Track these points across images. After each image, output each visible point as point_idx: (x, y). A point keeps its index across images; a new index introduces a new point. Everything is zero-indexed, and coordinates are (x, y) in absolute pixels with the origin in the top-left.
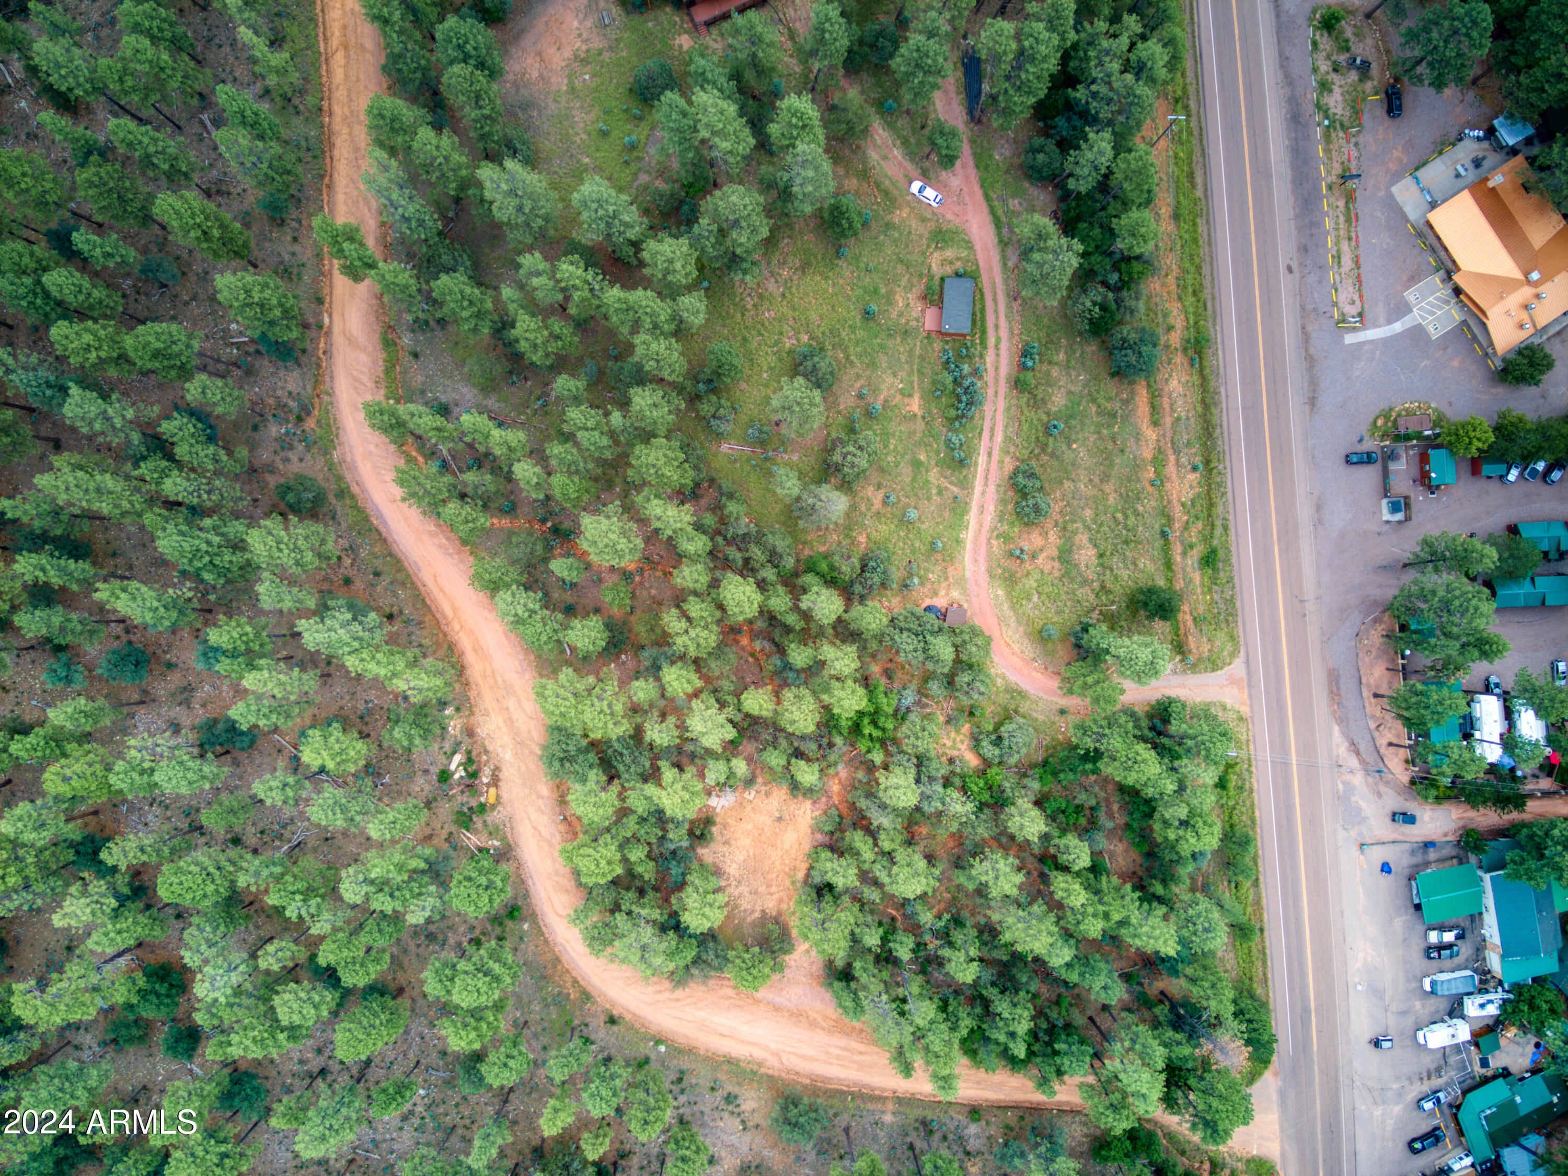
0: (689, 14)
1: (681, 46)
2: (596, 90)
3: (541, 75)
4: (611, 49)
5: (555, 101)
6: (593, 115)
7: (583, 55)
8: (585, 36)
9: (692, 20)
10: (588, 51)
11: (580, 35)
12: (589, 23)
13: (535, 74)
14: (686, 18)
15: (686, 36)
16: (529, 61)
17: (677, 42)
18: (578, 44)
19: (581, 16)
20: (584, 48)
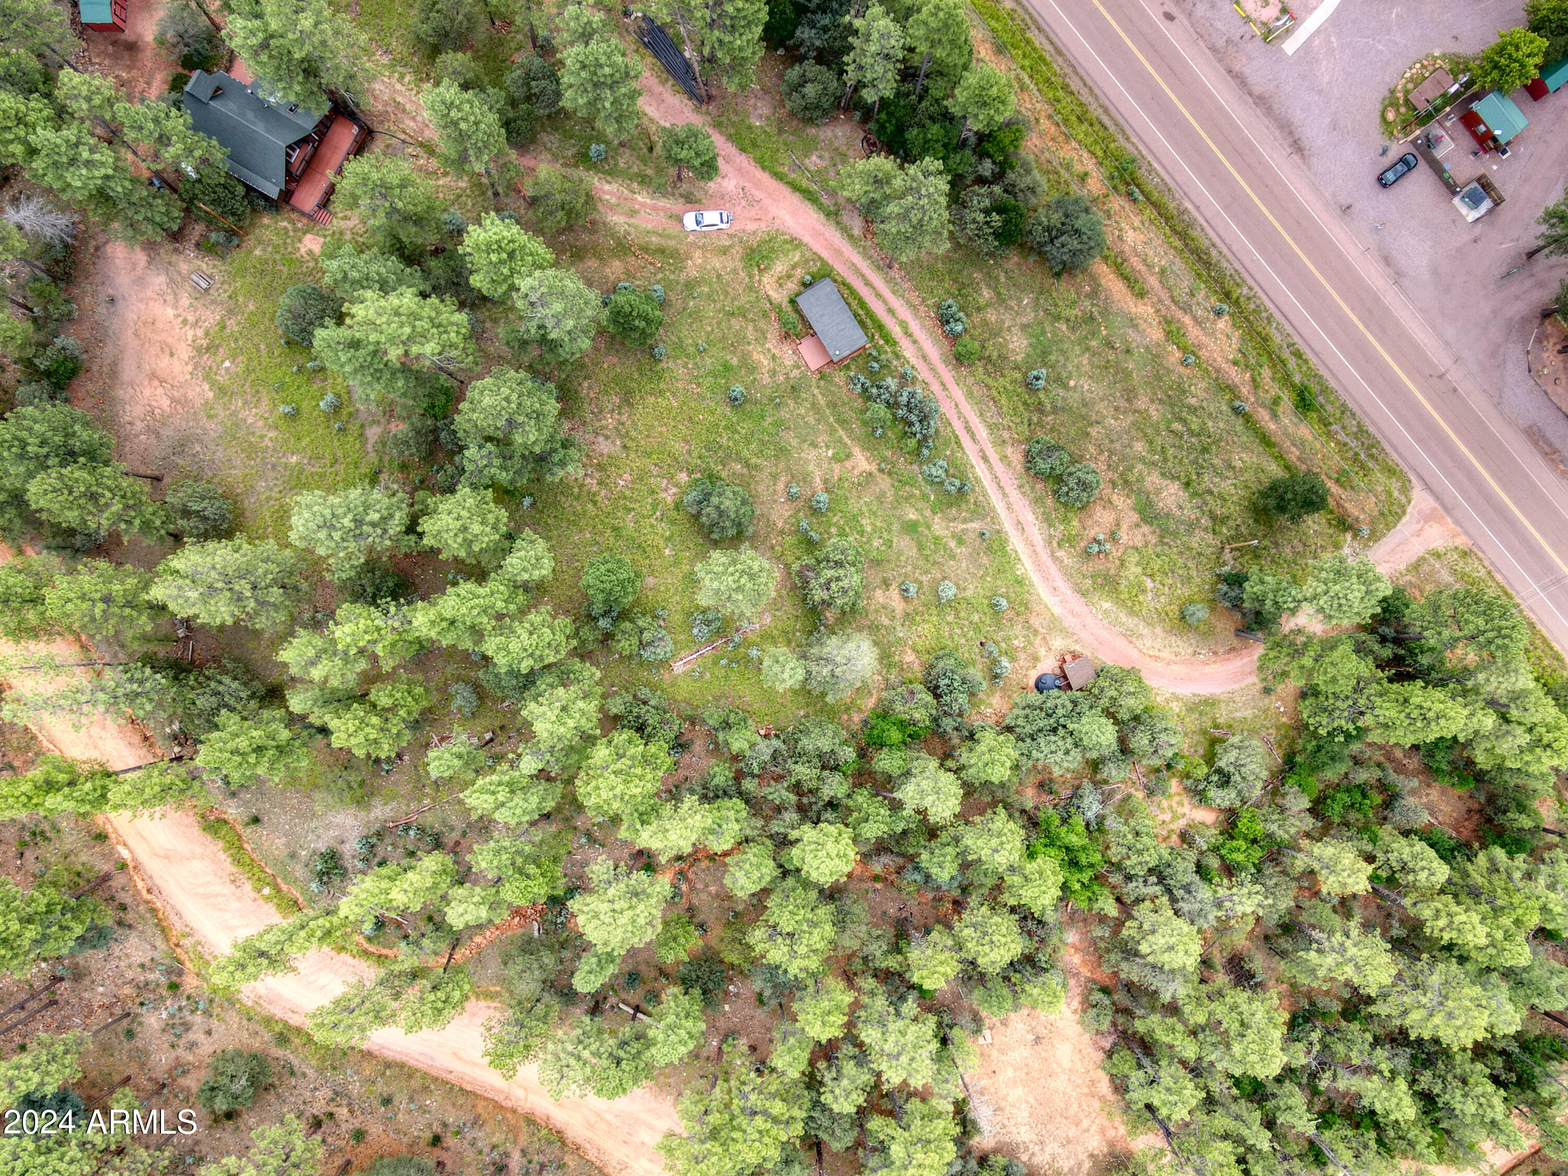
0: (294, 209)
1: (310, 253)
2: (248, 371)
3: (173, 400)
4: (231, 312)
5: (210, 417)
6: (265, 403)
7: (205, 343)
8: (191, 318)
9: (303, 214)
10: (207, 334)
11: (185, 322)
12: (185, 301)
13: (165, 403)
14: (294, 216)
15: (309, 236)
16: (147, 392)
17: (303, 250)
18: (190, 333)
19: (170, 298)
20: (200, 333)
